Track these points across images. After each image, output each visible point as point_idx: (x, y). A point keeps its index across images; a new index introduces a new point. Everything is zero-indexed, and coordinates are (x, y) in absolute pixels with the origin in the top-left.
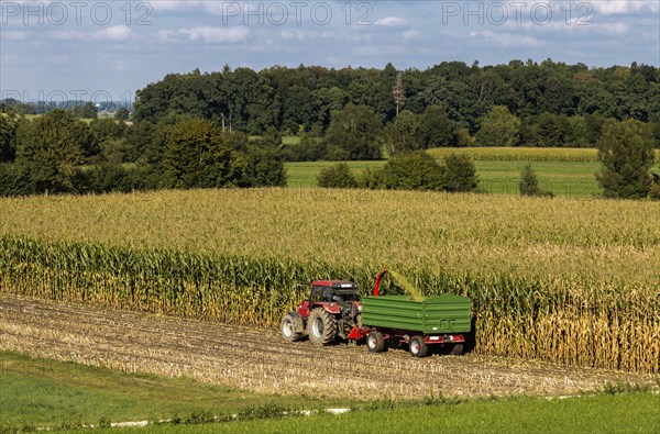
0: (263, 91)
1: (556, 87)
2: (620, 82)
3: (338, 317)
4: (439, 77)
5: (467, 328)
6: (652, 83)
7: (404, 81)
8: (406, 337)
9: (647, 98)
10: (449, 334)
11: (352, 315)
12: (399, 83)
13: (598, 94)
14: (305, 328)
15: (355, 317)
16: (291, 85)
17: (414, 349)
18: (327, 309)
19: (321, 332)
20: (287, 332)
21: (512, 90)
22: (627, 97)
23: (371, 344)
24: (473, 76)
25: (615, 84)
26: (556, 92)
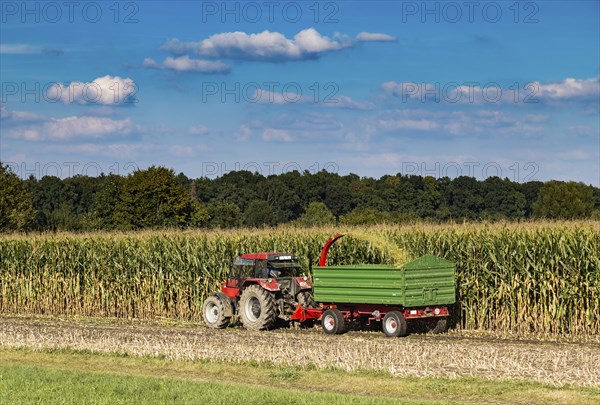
0: (68, 198)
1: (335, 194)
2: (392, 190)
3: (278, 295)
4: (230, 185)
5: (451, 299)
6: (420, 191)
7: (197, 188)
8: (377, 314)
9: (416, 205)
10: (433, 307)
11: (292, 293)
12: (193, 191)
13: (374, 201)
14: (234, 311)
15: (296, 295)
16: (94, 192)
17: (389, 327)
18: (264, 286)
19: (257, 315)
20: (211, 317)
21: (296, 197)
22: (398, 203)
23: (328, 324)
24: (259, 185)
25: (386, 192)
26: (334, 199)
